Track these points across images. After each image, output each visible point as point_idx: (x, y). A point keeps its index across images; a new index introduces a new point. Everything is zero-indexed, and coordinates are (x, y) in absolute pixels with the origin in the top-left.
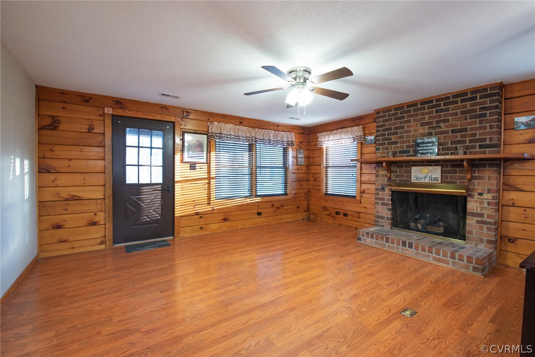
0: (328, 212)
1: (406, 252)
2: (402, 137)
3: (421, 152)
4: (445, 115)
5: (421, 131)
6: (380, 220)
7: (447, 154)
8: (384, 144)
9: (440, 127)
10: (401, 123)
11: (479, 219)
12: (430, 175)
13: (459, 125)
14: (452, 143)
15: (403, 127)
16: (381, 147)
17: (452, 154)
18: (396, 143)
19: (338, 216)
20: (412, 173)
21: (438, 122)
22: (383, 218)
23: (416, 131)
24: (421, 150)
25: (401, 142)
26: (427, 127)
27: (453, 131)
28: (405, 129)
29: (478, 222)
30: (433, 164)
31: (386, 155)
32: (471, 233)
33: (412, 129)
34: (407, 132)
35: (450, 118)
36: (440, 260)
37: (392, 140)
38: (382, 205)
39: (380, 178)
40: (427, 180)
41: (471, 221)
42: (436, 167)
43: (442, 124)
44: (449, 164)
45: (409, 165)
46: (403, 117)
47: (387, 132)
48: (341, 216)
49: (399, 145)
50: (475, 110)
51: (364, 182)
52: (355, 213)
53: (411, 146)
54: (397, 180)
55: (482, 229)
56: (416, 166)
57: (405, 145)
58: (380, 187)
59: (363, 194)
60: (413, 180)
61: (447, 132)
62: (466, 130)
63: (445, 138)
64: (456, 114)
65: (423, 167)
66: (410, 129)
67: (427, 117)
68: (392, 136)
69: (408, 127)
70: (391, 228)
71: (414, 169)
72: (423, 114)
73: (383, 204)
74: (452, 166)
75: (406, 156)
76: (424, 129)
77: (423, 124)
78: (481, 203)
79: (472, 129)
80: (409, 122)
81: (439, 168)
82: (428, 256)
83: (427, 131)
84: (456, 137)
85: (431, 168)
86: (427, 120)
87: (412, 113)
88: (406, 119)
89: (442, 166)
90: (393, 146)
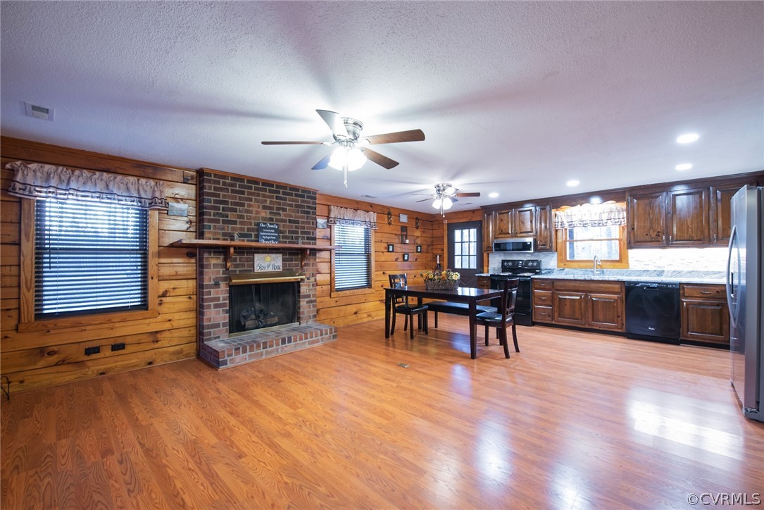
0: (54, 359)
1: (286, 349)
2: (242, 217)
3: (264, 237)
4: (284, 204)
5: (263, 214)
6: (212, 330)
7: (286, 242)
8: (218, 221)
9: (280, 214)
10: (240, 198)
11: (308, 299)
12: (272, 263)
13: (294, 216)
14: (290, 232)
15: (243, 205)
16: (212, 224)
17: (290, 242)
18: (235, 223)
19: (94, 356)
20: (255, 260)
21: (278, 209)
22: (217, 326)
23: (257, 213)
24: (265, 236)
25: (241, 223)
26: (268, 211)
27: (290, 222)
28: (246, 208)
29: (308, 302)
30: (274, 251)
31: (220, 237)
32: (303, 312)
33: (254, 209)
34: (248, 211)
35: (288, 208)
36: (313, 342)
37: (229, 219)
38: (214, 308)
39: (212, 269)
40: (270, 269)
41: (303, 303)
42: (278, 255)
43: (281, 212)
44: (287, 252)
45: (250, 253)
46: (243, 193)
47: (221, 206)
48: (107, 352)
49: (238, 226)
50: (303, 207)
51: (165, 278)
52: (145, 336)
53: (252, 230)
54: (235, 271)
55: (310, 308)
56: (259, 253)
57: (246, 227)
58: (212, 283)
59: (164, 299)
60: (257, 269)
61: (284, 221)
62: (297, 222)
63: (284, 226)
64: (291, 205)
65: (266, 255)
66: (251, 209)
67: (268, 200)
68: (229, 213)
69: (250, 206)
70: (230, 336)
71: (257, 257)
72: (264, 196)
73: (216, 306)
74: (290, 254)
75: (248, 241)
76: (266, 213)
77: (265, 207)
78: (309, 286)
79: (303, 222)
80: (251, 200)
81: (281, 255)
82: (304, 343)
83: (269, 216)
84: (292, 227)
85: (273, 255)
86: (268, 204)
87: (253, 191)
88: (246, 196)
89: (284, 254)
90: (230, 226)
